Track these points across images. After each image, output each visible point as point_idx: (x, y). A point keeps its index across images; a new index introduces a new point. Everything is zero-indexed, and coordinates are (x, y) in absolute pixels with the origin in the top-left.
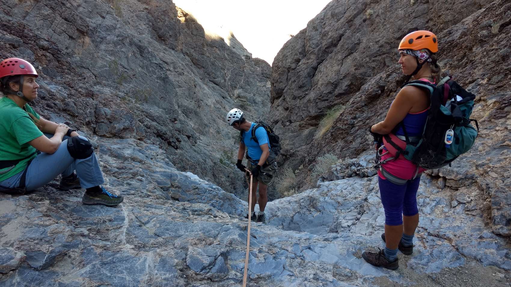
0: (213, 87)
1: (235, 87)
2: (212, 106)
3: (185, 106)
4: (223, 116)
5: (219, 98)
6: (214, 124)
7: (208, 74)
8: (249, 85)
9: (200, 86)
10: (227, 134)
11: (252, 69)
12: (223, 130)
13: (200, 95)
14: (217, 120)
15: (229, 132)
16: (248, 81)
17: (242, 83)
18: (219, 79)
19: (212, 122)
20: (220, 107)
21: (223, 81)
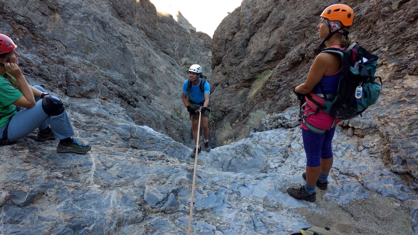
0: (165, 56)
1: (183, 56)
2: (164, 71)
3: (142, 72)
4: (173, 80)
5: (169, 66)
6: (166, 87)
7: (160, 45)
8: (194, 54)
9: (153, 55)
10: (177, 95)
11: (196, 40)
12: (173, 92)
13: (153, 63)
14: (168, 83)
15: (178, 94)
16: (193, 51)
17: (188, 52)
18: (169, 49)
19: (164, 85)
20: (170, 72)
21: (172, 51)
